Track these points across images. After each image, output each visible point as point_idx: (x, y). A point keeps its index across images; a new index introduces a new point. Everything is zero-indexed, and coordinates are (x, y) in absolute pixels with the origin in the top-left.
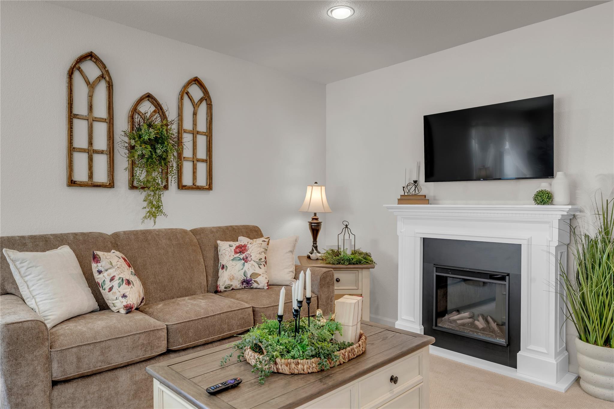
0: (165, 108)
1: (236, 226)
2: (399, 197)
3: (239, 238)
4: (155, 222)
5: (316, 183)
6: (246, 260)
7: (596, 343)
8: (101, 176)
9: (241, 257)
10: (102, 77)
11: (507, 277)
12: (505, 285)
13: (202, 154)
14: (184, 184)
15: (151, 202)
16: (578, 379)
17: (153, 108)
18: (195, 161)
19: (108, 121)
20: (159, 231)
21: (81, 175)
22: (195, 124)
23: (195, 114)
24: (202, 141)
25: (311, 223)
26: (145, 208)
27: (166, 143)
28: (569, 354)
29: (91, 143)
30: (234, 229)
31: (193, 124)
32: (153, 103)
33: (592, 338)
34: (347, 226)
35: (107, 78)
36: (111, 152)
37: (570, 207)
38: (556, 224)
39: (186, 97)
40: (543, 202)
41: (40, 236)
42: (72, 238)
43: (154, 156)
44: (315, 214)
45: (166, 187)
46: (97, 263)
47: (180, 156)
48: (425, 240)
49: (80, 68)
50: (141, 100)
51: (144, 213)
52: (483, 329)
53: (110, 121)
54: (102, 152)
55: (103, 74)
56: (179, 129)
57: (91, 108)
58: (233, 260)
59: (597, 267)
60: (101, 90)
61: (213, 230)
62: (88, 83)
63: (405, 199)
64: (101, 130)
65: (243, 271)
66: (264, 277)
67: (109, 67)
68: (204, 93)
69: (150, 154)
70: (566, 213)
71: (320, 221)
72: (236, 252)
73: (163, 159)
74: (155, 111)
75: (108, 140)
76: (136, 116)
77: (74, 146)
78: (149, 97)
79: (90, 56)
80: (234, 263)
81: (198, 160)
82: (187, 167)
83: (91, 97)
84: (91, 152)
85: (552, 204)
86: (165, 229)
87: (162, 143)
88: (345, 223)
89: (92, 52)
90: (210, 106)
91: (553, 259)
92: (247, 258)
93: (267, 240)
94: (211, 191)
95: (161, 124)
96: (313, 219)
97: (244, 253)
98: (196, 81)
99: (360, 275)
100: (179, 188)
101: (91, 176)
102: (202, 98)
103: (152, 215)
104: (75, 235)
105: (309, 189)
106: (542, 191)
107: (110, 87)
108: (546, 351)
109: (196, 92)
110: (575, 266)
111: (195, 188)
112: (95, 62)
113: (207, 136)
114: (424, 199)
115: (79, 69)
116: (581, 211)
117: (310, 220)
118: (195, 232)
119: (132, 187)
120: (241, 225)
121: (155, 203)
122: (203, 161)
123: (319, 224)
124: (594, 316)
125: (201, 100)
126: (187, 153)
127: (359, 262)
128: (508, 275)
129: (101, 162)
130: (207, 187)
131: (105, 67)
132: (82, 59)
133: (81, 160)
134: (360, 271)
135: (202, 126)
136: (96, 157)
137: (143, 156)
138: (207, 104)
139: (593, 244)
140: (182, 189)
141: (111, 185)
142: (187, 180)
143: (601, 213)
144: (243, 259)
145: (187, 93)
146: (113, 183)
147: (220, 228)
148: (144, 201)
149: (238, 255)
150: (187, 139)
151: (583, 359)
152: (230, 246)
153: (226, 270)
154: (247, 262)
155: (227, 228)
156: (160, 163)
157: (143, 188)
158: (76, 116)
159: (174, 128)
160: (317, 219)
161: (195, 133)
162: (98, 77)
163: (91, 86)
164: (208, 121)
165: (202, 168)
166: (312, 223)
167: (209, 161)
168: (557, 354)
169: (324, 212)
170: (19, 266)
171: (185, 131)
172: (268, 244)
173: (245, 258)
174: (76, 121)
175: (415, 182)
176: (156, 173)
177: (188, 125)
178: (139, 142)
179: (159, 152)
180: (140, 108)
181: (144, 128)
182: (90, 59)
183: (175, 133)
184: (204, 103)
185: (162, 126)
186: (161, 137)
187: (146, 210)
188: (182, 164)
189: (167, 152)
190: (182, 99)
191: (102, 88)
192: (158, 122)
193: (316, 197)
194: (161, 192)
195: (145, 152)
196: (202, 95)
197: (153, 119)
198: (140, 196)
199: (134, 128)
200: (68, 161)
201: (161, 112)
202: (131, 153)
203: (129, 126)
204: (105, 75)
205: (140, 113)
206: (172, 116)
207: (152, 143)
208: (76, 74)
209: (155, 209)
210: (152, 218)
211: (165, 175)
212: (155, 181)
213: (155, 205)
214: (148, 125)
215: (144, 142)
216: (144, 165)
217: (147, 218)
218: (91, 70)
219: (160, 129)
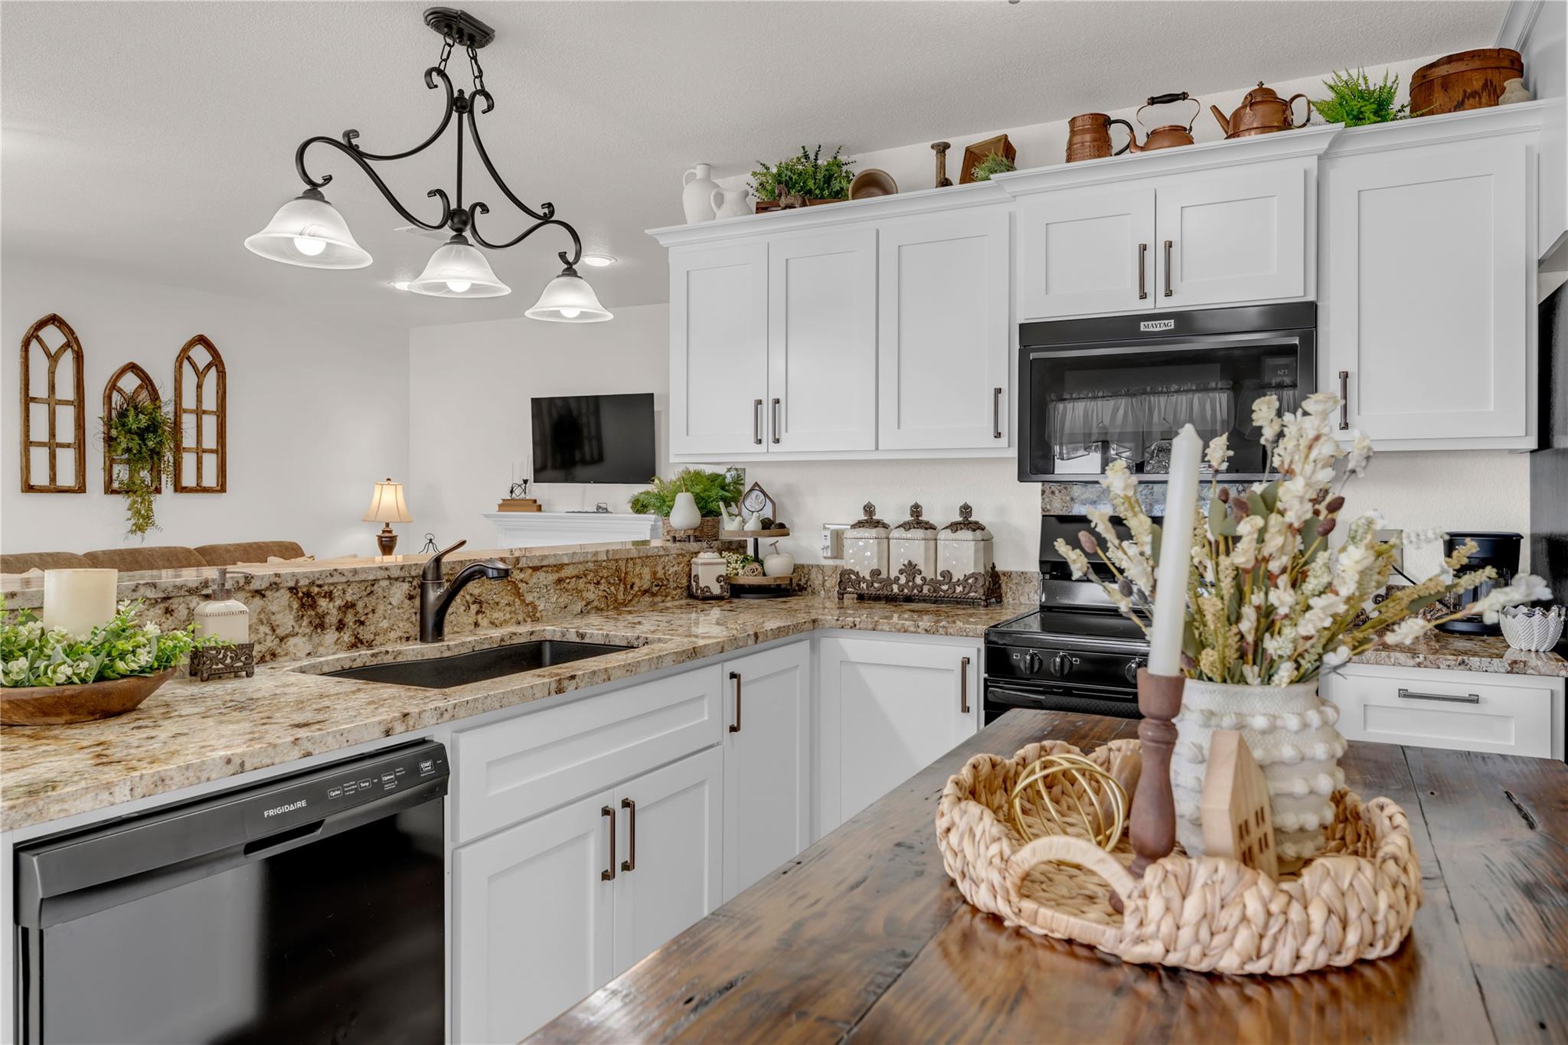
1: (263, 543)
2: (501, 502)
3: (269, 559)
4: (143, 538)
5: (389, 479)
8: (67, 476)
10: (68, 345)
13: (210, 441)
14: (184, 485)
15: (138, 512)
17: (137, 382)
18: (200, 451)
19: (76, 404)
20: (151, 550)
21: (39, 477)
23: (199, 386)
24: (210, 423)
25: (380, 538)
26: (130, 519)
27: (160, 431)
29: (52, 434)
30: (260, 546)
31: (198, 400)
32: (138, 376)
34: (431, 541)
36: (80, 445)
39: (186, 363)
40: (639, 510)
42: (37, 559)
43: (144, 449)
44: (387, 525)
45: (158, 491)
47: (178, 449)
49: (38, 336)
50: (123, 371)
51: (129, 525)
53: (79, 404)
54: (68, 446)
55: (68, 341)
56: (176, 408)
57: (52, 388)
60: (67, 363)
61: (229, 548)
62: (48, 354)
63: (507, 505)
64: (66, 417)
67: (78, 333)
68: (212, 356)
69: (138, 447)
71: (394, 533)
73: (156, 454)
74: (140, 387)
75: (76, 430)
76: (115, 394)
77: (31, 440)
78: (133, 368)
79: (54, 320)
81: (205, 451)
82: (189, 461)
83: (52, 373)
84: (53, 446)
86: (160, 548)
87: (155, 431)
88: (429, 537)
89: (55, 315)
90: (222, 375)
94: (224, 494)
95: (153, 407)
96: (384, 531)
98: (202, 340)
100: (176, 490)
101: (53, 478)
102: (210, 363)
103: (140, 528)
104: (40, 555)
105: (378, 489)
106: (639, 498)
107: (79, 358)
109: (201, 356)
111: (200, 489)
112: (59, 328)
113: (218, 417)
114: (533, 505)
115: (38, 338)
117: (380, 533)
118: (202, 550)
119: (109, 490)
120: (273, 542)
121: (143, 512)
122: (211, 451)
123: (393, 539)
125: (208, 367)
126: (189, 440)
129: (66, 460)
130: (219, 488)
131: (72, 332)
132: (41, 324)
133: (39, 456)
135: (210, 403)
136: (59, 452)
137: (128, 450)
138: (218, 371)
140: (181, 492)
141: (81, 489)
142: (189, 479)
145: (189, 358)
146: (85, 486)
147: (239, 545)
148: (129, 509)
150: (188, 422)
155: (250, 545)
156: (152, 458)
157: (127, 492)
158: (34, 400)
159: (169, 408)
160: (390, 532)
161: (199, 413)
162: (62, 346)
163: (53, 358)
164: (220, 395)
165: (210, 462)
166: (382, 537)
167: (221, 451)
169: (400, 521)
171: (185, 411)
174: (32, 405)
175: (524, 482)
176: (146, 472)
177: (189, 401)
178: (123, 432)
179: (150, 444)
180: (121, 384)
181: (132, 413)
182: (53, 323)
183: (171, 416)
184: (213, 370)
185: (154, 409)
186: (153, 424)
187: (133, 521)
188: (182, 458)
189: (161, 443)
190: (181, 367)
191: (67, 360)
192: (148, 403)
193: (388, 498)
194: (152, 499)
195: (130, 445)
196: (210, 359)
197: (140, 398)
198: (122, 502)
199: (114, 413)
200: (24, 460)
201: (149, 388)
202: (109, 446)
203: (106, 410)
204: (73, 343)
205: (120, 391)
206: (166, 393)
207: (142, 434)
208: (34, 344)
209: (143, 520)
210: (139, 533)
211: (156, 473)
212: (143, 482)
213: (143, 516)
214: (136, 408)
215: (130, 431)
216: (128, 462)
217: (132, 532)
218: (53, 337)
219: (151, 414)
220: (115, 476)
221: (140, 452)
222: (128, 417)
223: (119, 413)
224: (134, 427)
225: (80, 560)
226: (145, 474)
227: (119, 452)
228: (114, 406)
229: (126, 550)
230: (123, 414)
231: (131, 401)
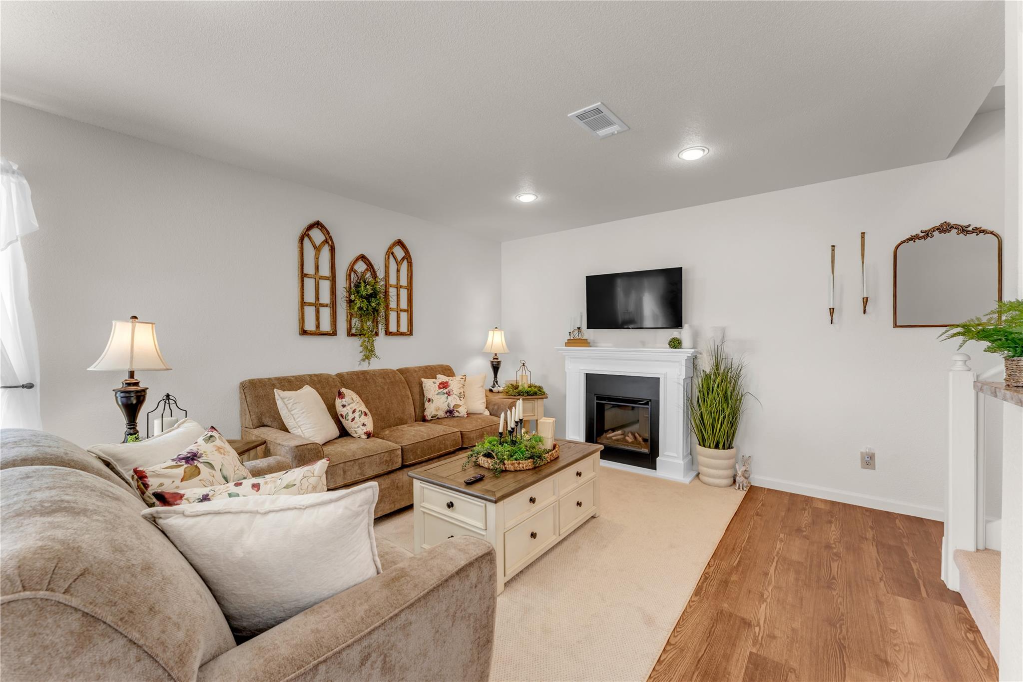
0: (376, 267)
1: (433, 366)
2: (567, 341)
3: (439, 376)
4: (369, 364)
5: (496, 328)
6: (449, 394)
7: (709, 447)
8: (326, 326)
9: (445, 391)
10: (326, 241)
11: (650, 403)
12: (648, 408)
13: (404, 305)
14: (390, 331)
15: (366, 347)
16: (698, 475)
17: (365, 266)
18: (399, 311)
19: (331, 279)
20: (374, 371)
21: (310, 326)
22: (398, 279)
23: (398, 271)
24: (404, 293)
26: (362, 352)
27: (378, 297)
28: (692, 458)
29: (317, 298)
30: (432, 368)
31: (397, 279)
32: (365, 263)
33: (707, 444)
34: (524, 364)
35: (330, 243)
36: (333, 305)
37: (693, 350)
38: (684, 362)
39: (391, 256)
40: (675, 347)
41: (283, 377)
42: (308, 379)
43: (370, 308)
44: (496, 355)
45: (377, 334)
46: (342, 399)
47: (387, 307)
48: (588, 376)
49: (309, 234)
50: (357, 260)
51: (361, 356)
52: (632, 443)
53: (333, 279)
54: (326, 306)
55: (326, 239)
56: (386, 284)
57: (317, 268)
58: (437, 394)
59: (710, 393)
60: (325, 252)
61: (415, 369)
62: (315, 247)
63: (571, 343)
64: (325, 286)
65: (447, 403)
66: (464, 408)
67: (331, 234)
68: (405, 253)
69: (366, 307)
70: (690, 355)
71: (500, 360)
72: (440, 388)
73: (376, 310)
74: (367, 270)
75: (331, 295)
76: (353, 275)
77: (305, 301)
78: (363, 258)
79: (317, 224)
80: (439, 397)
81: (401, 310)
82: (393, 316)
83: (317, 259)
84: (318, 306)
85: (681, 348)
86: (379, 370)
87: (375, 297)
88: (523, 362)
89: (318, 221)
90: (410, 264)
91: (682, 389)
92: (449, 392)
93: (464, 377)
94: (411, 337)
95: (374, 281)
96: (494, 358)
97: (446, 388)
98: (400, 243)
99: (536, 404)
100: (386, 334)
101: (318, 326)
102: (404, 257)
103: (367, 358)
104: (310, 376)
105: (491, 333)
106: (674, 338)
107: (332, 250)
108: (676, 456)
109: (399, 252)
110: (696, 393)
111: (399, 333)
112: (320, 230)
113: (408, 290)
114: (585, 343)
115: (308, 236)
116: (701, 354)
117: (492, 360)
118: (401, 371)
119: (350, 334)
120: (438, 365)
121: (369, 347)
122: (405, 311)
123: (499, 363)
124: (709, 428)
125: (403, 259)
126: (393, 305)
127: (535, 394)
128: (650, 400)
129: (325, 313)
130: (409, 333)
131: (328, 233)
132: (310, 227)
133: (310, 312)
134: (536, 400)
135: (404, 282)
136: (322, 310)
137: (361, 308)
138: (408, 262)
139: (708, 377)
140: (389, 335)
141: (334, 333)
142: (393, 328)
143: (714, 354)
144: (447, 393)
145: (392, 253)
146: (336, 331)
147: (420, 367)
148: (361, 346)
149: (441, 390)
150: (392, 292)
151: (701, 459)
152: (434, 383)
153: (432, 402)
154: (450, 396)
155: (427, 367)
156: (374, 314)
157: (360, 335)
158: (306, 275)
159: (382, 283)
160: (497, 359)
161: (398, 287)
162: (323, 242)
163: (317, 249)
164: (409, 276)
165: (404, 316)
166: (493, 362)
167: (410, 311)
168: (684, 457)
169: (504, 352)
170: (287, 403)
171: (391, 286)
172: (465, 381)
173: (448, 392)
174: (306, 279)
175: (579, 328)
176: (370, 322)
177: (393, 280)
178: (358, 297)
179: (373, 305)
180: (356, 267)
181: (363, 285)
182: (317, 227)
183: (383, 288)
184: (405, 262)
185: (375, 283)
186: (374, 292)
187: (363, 353)
188: (389, 314)
189: (379, 304)
190: (389, 258)
191: (326, 251)
192: (371, 279)
193: (496, 340)
194: (374, 339)
195: (362, 305)
196: (403, 254)
197: (367, 276)
198: (356, 342)
199: (352, 285)
200: (301, 314)
201: (372, 270)
202: (350, 306)
203: (348, 283)
204: (329, 240)
205: (355, 272)
206: (381, 274)
207: (368, 298)
208: (306, 240)
209: (369, 353)
210: (367, 360)
211: (376, 323)
212: (369, 329)
213: (369, 350)
214: (365, 282)
215: (362, 297)
216: (361, 316)
217: (363, 360)
218: (317, 236)
219: (373, 286)
220: (353, 325)
221: (367, 310)
222: (361, 287)
223: (355, 285)
224: (364, 293)
225: (334, 379)
226: (369, 323)
227: (356, 310)
228: (352, 280)
229: (360, 372)
230: (358, 286)
231: (362, 279)
